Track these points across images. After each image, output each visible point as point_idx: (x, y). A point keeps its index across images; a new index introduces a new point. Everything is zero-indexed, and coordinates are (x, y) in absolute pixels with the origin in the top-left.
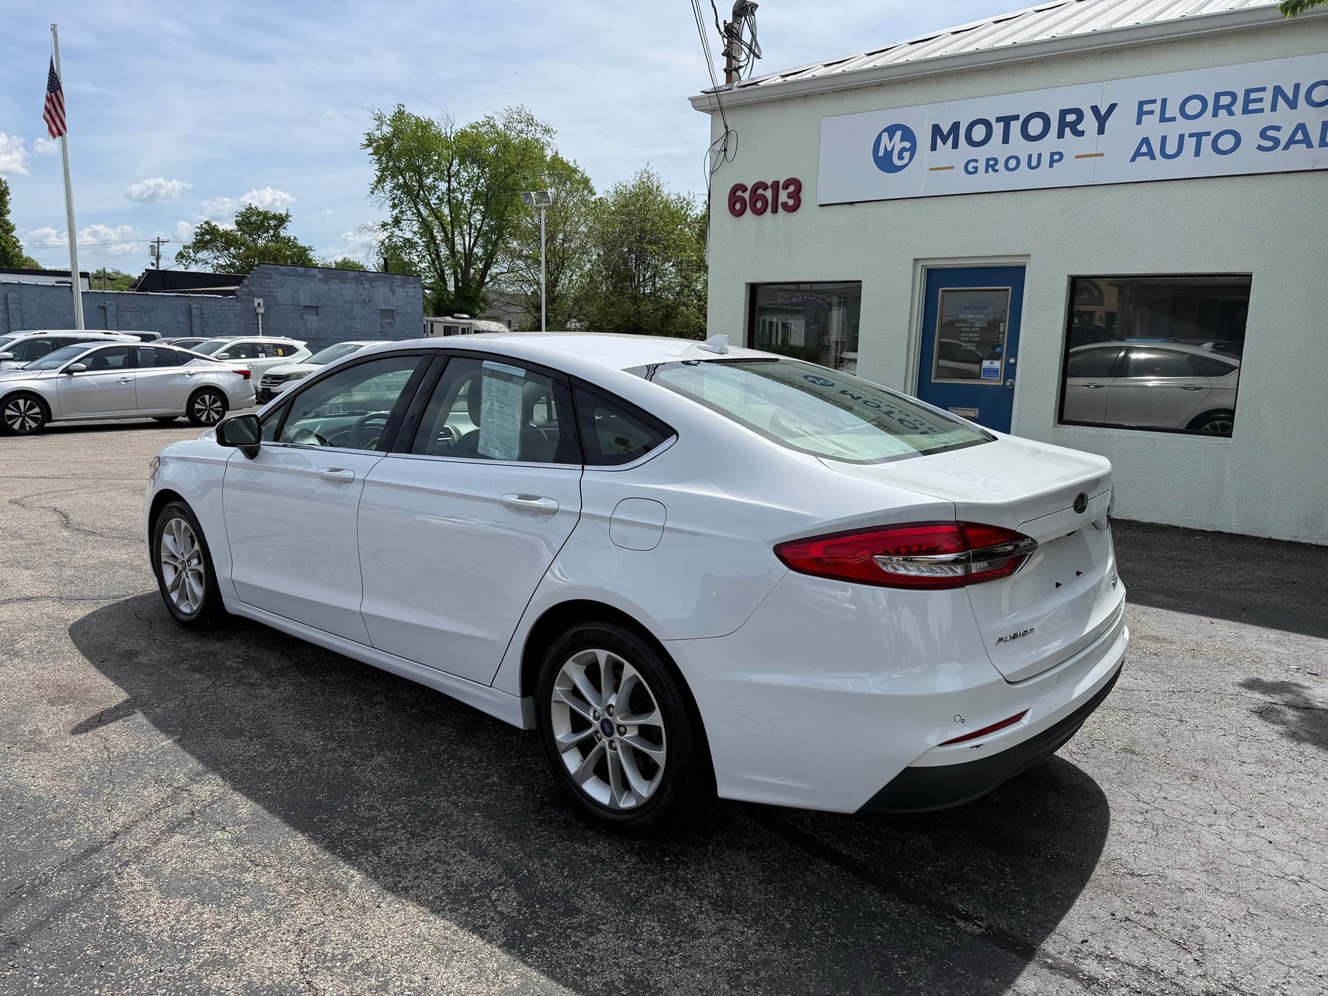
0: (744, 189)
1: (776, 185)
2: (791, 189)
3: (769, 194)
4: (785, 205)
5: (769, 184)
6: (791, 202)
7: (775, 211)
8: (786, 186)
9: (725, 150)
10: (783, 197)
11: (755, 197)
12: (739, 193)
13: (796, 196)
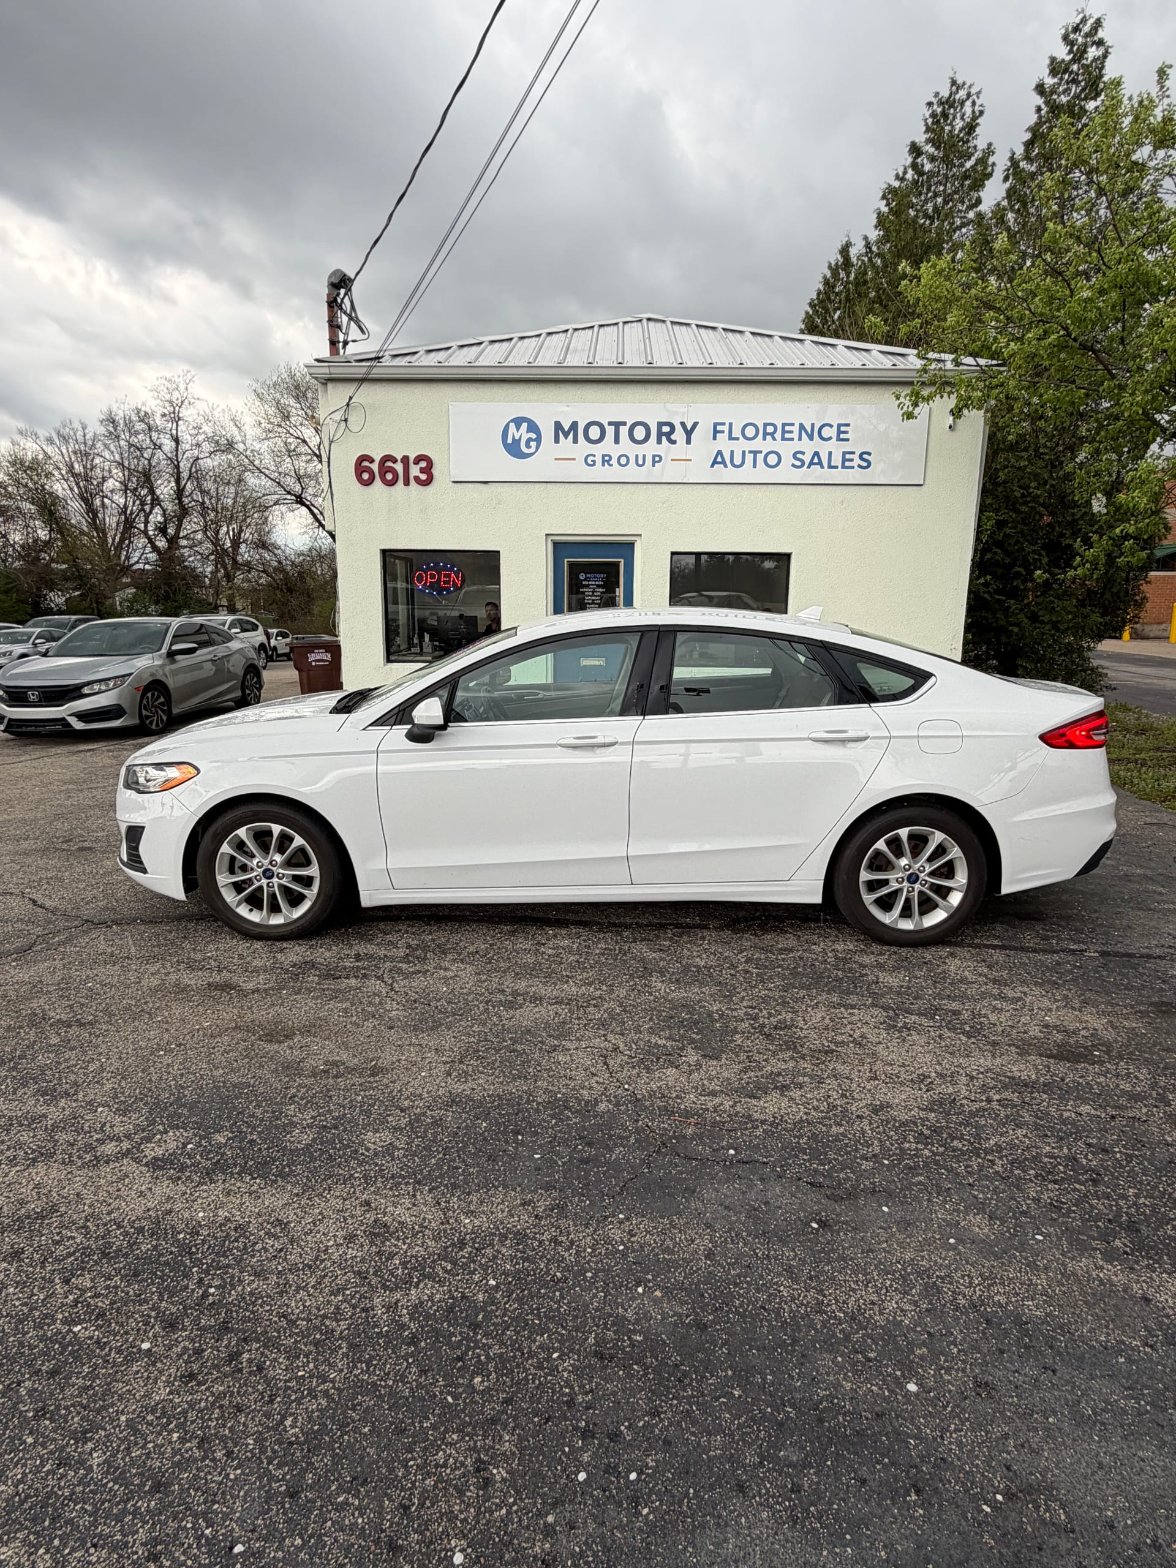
0: (372, 461)
1: (405, 460)
2: (423, 464)
3: (399, 467)
4: (417, 479)
5: (399, 458)
6: (423, 477)
7: (407, 483)
8: (418, 460)
9: (346, 420)
10: (415, 471)
11: (384, 470)
12: (366, 464)
13: (428, 470)
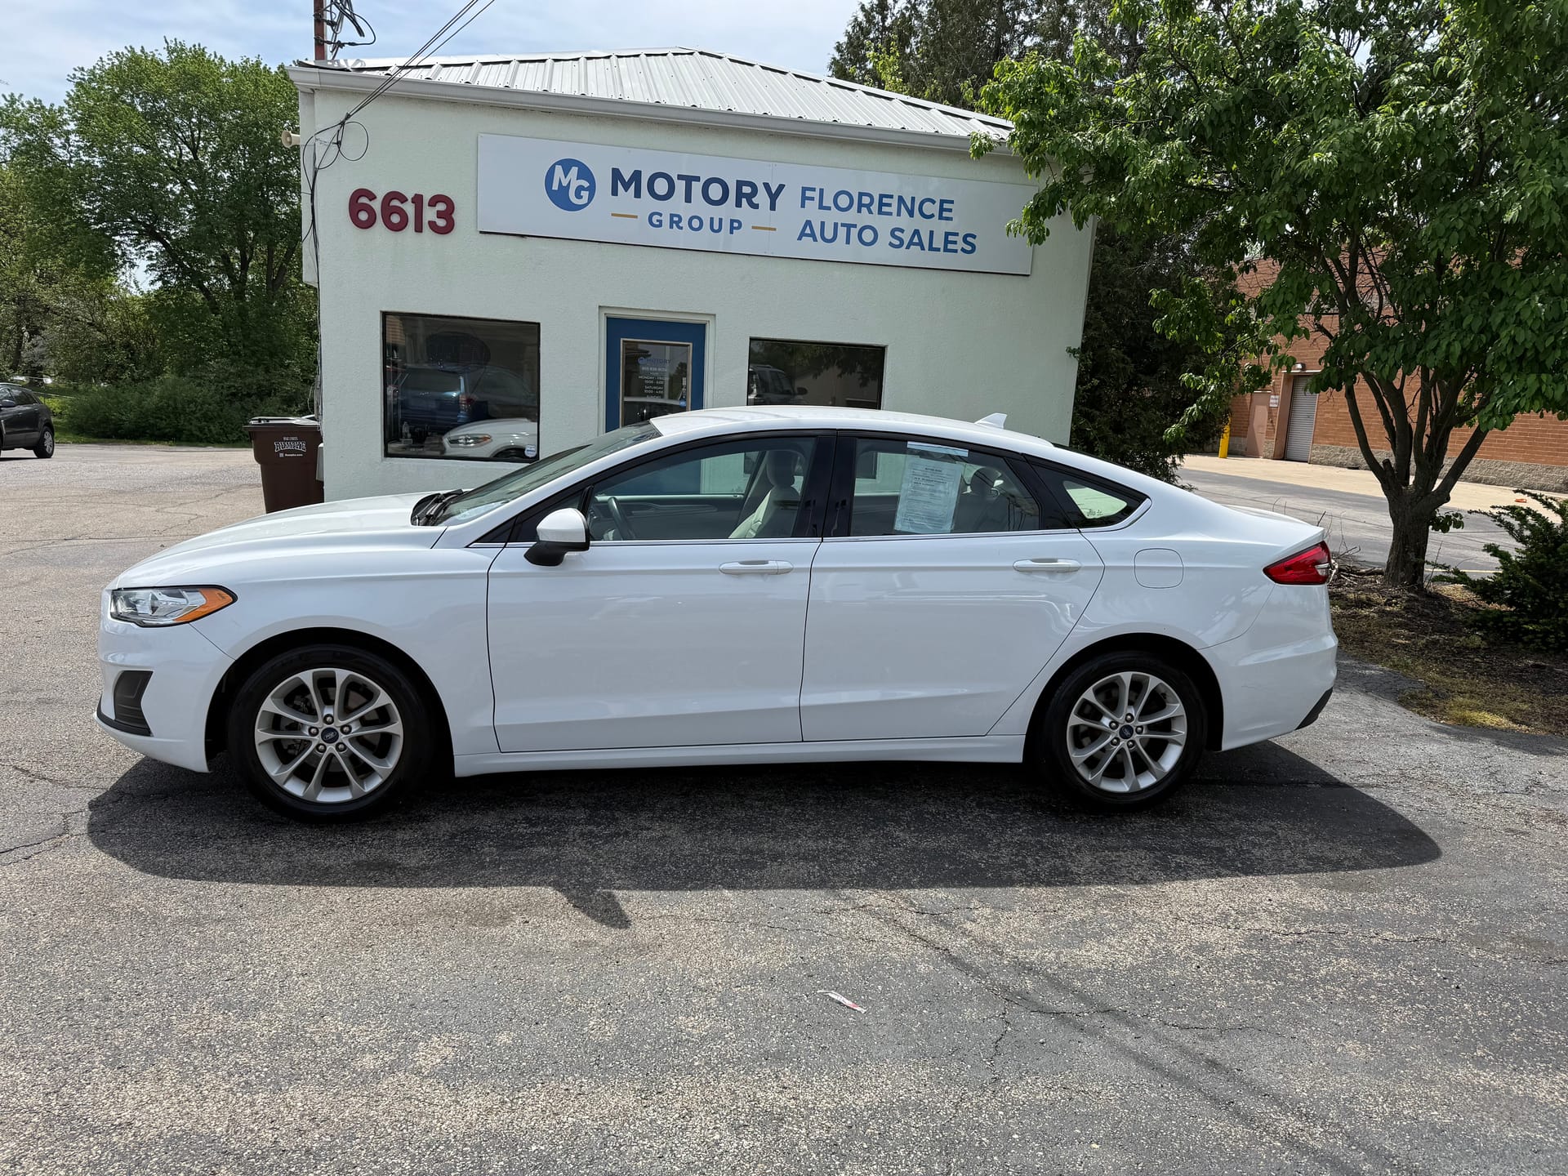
0: (372, 197)
1: (418, 200)
2: (441, 207)
3: (409, 208)
4: (432, 225)
5: (410, 196)
6: (441, 223)
7: (419, 229)
8: (434, 201)
9: (339, 143)
10: (429, 214)
11: (388, 210)
12: (363, 200)
13: (448, 214)
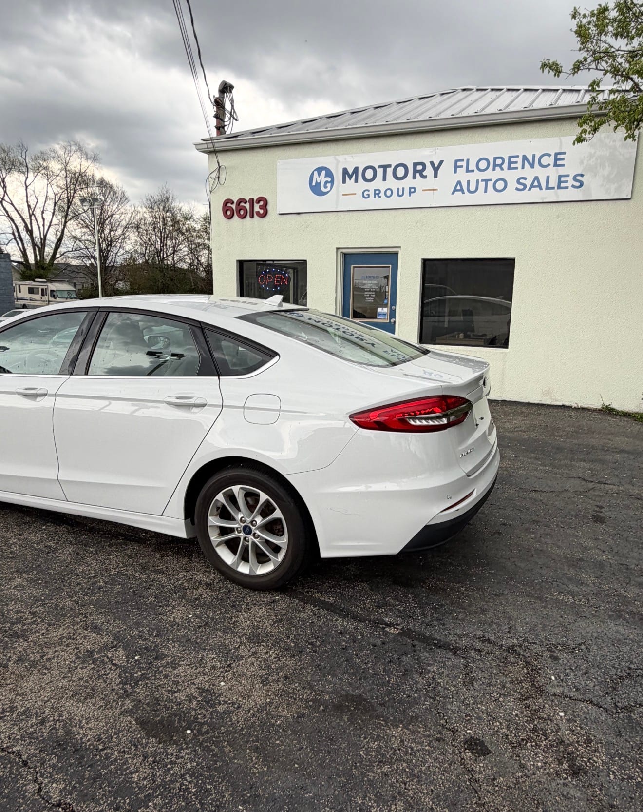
0: (233, 203)
1: (252, 200)
2: (261, 203)
3: (248, 206)
4: (258, 213)
5: (248, 200)
6: (261, 212)
7: (252, 216)
8: (258, 201)
9: (219, 178)
10: (257, 208)
11: (239, 207)
12: (229, 205)
13: (265, 207)
